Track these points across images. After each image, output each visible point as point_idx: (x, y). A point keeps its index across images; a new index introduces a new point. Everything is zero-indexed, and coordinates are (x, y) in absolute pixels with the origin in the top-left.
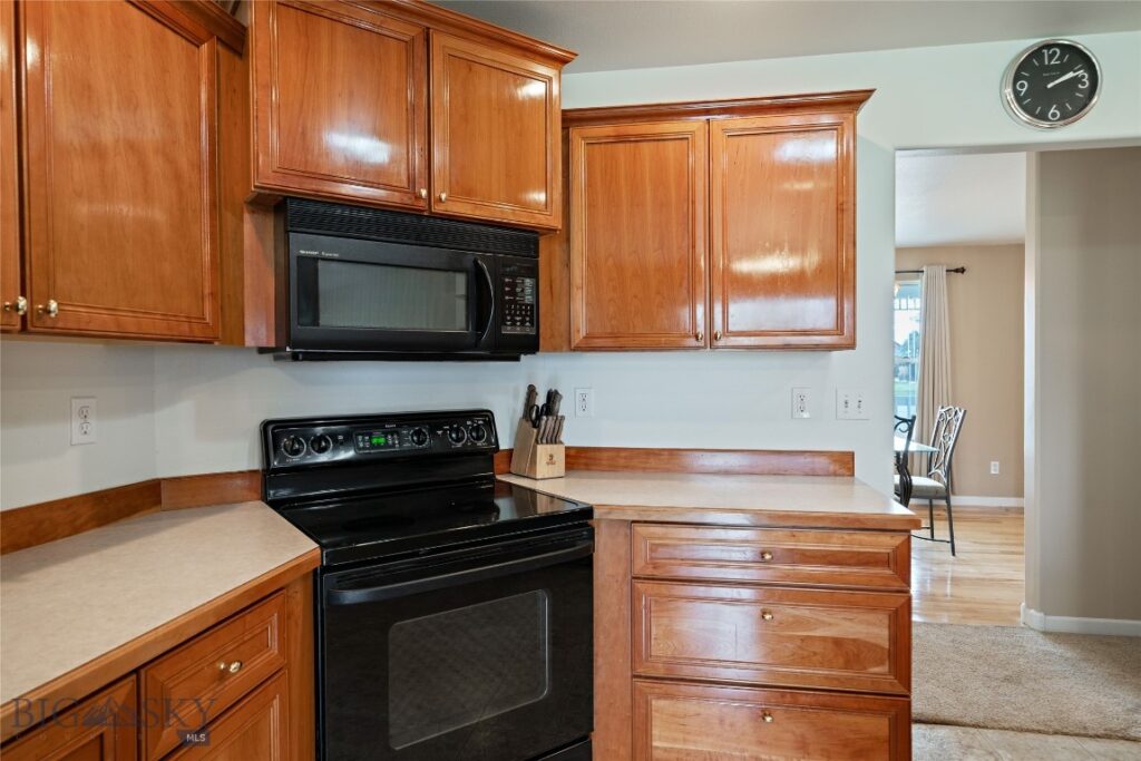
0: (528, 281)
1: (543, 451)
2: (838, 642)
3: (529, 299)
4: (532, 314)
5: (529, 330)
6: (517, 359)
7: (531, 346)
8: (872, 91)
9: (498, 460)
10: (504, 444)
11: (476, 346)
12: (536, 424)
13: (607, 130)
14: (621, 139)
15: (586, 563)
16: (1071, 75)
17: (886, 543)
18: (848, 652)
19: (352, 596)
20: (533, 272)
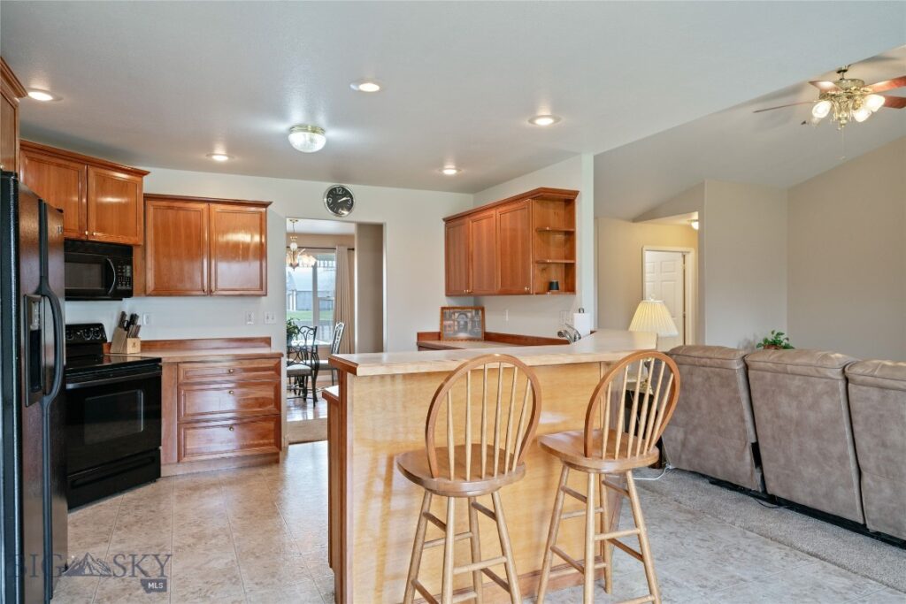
0: (128, 267)
1: (130, 341)
2: (257, 399)
3: (128, 275)
4: (130, 280)
5: (128, 288)
6: (121, 300)
7: (129, 294)
8: (270, 203)
9: (105, 345)
10: (109, 340)
11: (106, 295)
12: (127, 329)
13: (164, 203)
14: (169, 207)
15: (158, 379)
16: (344, 199)
17: (272, 363)
18: (261, 402)
20: (130, 263)
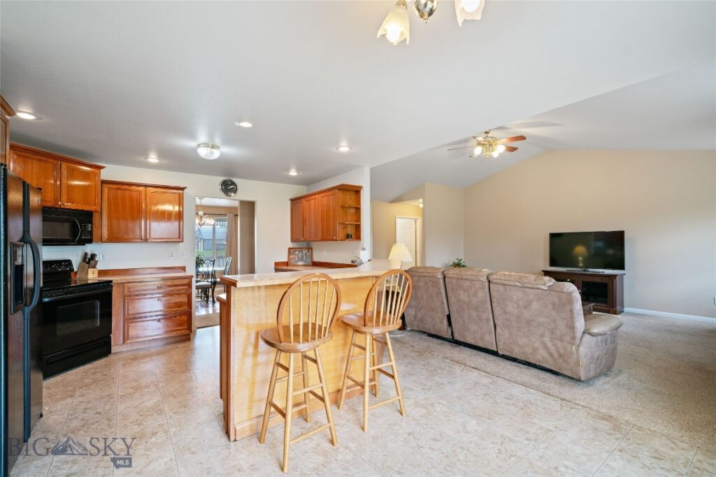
0: (90, 225)
1: (90, 271)
2: (176, 303)
3: (90, 229)
4: (91, 233)
5: (90, 237)
6: (84, 245)
7: (90, 241)
8: (185, 188)
9: (72, 273)
10: (75, 270)
11: (74, 242)
12: (88, 263)
14: (119, 189)
16: (232, 187)
17: (186, 281)
18: (178, 305)
19: (46, 300)
20: (91, 222)
